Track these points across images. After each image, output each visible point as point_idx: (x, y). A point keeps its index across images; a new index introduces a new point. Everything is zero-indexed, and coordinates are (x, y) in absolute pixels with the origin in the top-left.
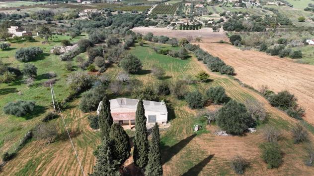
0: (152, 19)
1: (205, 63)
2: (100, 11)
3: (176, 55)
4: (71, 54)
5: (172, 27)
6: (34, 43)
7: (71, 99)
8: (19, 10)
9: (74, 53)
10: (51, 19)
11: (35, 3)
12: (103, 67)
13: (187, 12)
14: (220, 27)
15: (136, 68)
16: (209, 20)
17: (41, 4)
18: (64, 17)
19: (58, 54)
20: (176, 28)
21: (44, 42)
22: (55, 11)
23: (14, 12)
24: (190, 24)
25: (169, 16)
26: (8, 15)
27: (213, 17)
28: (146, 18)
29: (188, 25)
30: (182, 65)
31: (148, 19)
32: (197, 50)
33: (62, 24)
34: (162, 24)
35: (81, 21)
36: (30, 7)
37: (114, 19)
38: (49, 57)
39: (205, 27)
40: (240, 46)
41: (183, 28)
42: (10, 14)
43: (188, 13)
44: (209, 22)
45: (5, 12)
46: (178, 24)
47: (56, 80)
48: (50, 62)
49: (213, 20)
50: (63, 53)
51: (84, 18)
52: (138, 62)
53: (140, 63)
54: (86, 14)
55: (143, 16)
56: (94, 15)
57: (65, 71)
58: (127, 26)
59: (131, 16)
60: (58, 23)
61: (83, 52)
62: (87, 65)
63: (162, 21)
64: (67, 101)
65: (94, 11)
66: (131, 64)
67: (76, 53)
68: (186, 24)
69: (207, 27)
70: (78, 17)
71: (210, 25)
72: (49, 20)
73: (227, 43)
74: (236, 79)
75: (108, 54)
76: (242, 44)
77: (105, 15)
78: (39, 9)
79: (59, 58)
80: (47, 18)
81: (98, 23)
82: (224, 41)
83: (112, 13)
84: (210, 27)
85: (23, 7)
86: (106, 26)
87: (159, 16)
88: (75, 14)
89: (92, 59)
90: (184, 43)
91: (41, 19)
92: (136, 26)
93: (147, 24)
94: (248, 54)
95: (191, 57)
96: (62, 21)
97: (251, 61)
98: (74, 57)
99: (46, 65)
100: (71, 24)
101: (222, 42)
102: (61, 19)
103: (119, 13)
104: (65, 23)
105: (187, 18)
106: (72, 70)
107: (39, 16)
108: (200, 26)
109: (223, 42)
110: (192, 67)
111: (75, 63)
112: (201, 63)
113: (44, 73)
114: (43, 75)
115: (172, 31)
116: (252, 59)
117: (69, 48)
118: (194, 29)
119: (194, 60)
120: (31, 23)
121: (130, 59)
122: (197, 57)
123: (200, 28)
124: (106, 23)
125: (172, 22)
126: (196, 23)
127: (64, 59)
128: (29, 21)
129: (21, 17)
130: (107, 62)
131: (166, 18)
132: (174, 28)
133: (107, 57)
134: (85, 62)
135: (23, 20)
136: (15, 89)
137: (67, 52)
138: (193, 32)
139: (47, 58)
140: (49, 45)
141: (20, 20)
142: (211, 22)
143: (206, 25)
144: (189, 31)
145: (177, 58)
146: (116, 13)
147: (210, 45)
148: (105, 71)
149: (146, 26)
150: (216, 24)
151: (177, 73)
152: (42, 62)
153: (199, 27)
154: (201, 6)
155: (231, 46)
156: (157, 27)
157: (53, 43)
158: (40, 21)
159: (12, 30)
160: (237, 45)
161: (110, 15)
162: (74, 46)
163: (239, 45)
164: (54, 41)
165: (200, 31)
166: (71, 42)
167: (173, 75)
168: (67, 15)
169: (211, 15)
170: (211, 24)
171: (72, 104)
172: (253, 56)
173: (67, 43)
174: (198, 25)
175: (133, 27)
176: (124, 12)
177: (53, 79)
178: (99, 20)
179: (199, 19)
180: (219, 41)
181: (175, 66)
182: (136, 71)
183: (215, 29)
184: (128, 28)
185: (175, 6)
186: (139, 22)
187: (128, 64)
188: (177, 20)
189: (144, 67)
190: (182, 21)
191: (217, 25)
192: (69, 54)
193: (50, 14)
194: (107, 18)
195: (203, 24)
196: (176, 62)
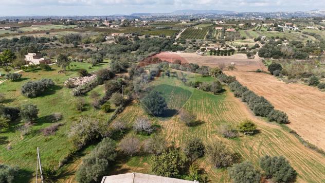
0: (180, 44)
1: (244, 101)
2: (127, 35)
3: (208, 89)
4: (86, 87)
5: (201, 53)
6: (50, 72)
7: (70, 160)
8: (48, 33)
9: (90, 86)
10: (78, 42)
11: (65, 27)
12: (121, 106)
13: (218, 36)
14: (255, 53)
15: (159, 110)
16: (243, 46)
17: (71, 28)
18: (92, 41)
19: (71, 87)
20: (206, 54)
21: (60, 72)
22: (83, 34)
23: (43, 35)
24: (222, 49)
25: (198, 41)
26: (37, 39)
27: (247, 42)
28: (174, 42)
29: (219, 51)
30: (216, 103)
31: (176, 43)
32: (234, 83)
33: (88, 47)
34: (190, 49)
35: (107, 45)
36: (60, 30)
37: (140, 44)
38: (60, 91)
39: (238, 53)
40: (281, 77)
41: (213, 53)
42: (39, 37)
43: (219, 38)
45: (34, 36)
46: (208, 49)
47: (60, 125)
48: (60, 98)
49: (246, 46)
50: (78, 86)
51: (110, 42)
52: (162, 103)
53: (164, 104)
54: (113, 38)
55: (171, 41)
56: (121, 39)
57: (74, 112)
58: (154, 51)
59: (158, 41)
60: (84, 47)
61: (101, 84)
62: (102, 102)
63: (191, 46)
64: (64, 163)
65: (121, 35)
66: (153, 105)
67: (93, 86)
68: (217, 49)
69: (241, 53)
70: (105, 40)
71: (243, 51)
72: (77, 44)
73: (265, 72)
74: (292, 132)
75: (128, 88)
76: (284, 75)
77: (132, 39)
78: (68, 33)
79: (72, 92)
80: (75, 41)
81: (124, 47)
82: (261, 70)
83: (139, 37)
84: (243, 53)
85: (53, 30)
86: (132, 51)
87: (188, 40)
88: (102, 38)
89: (109, 95)
90: (216, 73)
91: (68, 43)
92: (163, 51)
93: (175, 49)
94: (295, 89)
95: (225, 90)
96: (89, 44)
97: (303, 99)
98: (89, 91)
99: (54, 103)
100: (98, 48)
101: (259, 71)
102: (88, 43)
103: (146, 37)
104: (92, 47)
105: (218, 43)
106: (84, 110)
107: (67, 40)
108: (232, 51)
110: (228, 106)
111: (88, 99)
112: (238, 100)
113: (49, 114)
114: (46, 117)
115: (202, 57)
116: (302, 96)
117: (86, 79)
118: (226, 55)
119: (230, 95)
120: (59, 47)
121: (152, 99)
122: (233, 91)
123: (233, 54)
124: (132, 47)
125: (202, 47)
126: (228, 49)
127: (77, 95)
128: (57, 45)
129: (49, 40)
130: (126, 97)
131: (195, 43)
132: (203, 54)
133: (127, 92)
134: (101, 98)
135: (51, 44)
136: (6, 138)
137: (82, 85)
138: (225, 59)
139: (58, 92)
140: (64, 74)
141: (48, 43)
143: (239, 50)
144: (220, 57)
145: (209, 92)
146: (143, 37)
147: (245, 74)
148: (122, 111)
149: (174, 51)
150: (250, 50)
151: (210, 115)
152: (51, 97)
153: (231, 53)
154: (233, 30)
155: (271, 76)
156: (186, 52)
157: (70, 72)
158: (66, 45)
159: (30, 57)
160: (277, 75)
161: (137, 39)
162: (92, 77)
163: (280, 75)
164: (72, 70)
165: (232, 57)
166: (89, 72)
167: (206, 120)
168: (94, 38)
169: (245, 40)
170: (244, 49)
171: (70, 168)
172: (302, 91)
173: (84, 73)
174: (230, 51)
175: (160, 51)
176: (152, 36)
177: (56, 124)
178: (126, 44)
179: (231, 44)
180: (256, 70)
181: (208, 104)
182: (160, 113)
183: (249, 55)
185: (205, 29)
186: (167, 46)
187: (150, 105)
188: (207, 45)
189: (170, 106)
190: (213, 46)
191: (252, 51)
192: (83, 88)
193: (78, 38)
194: (133, 42)
195: (236, 49)
196: (208, 98)
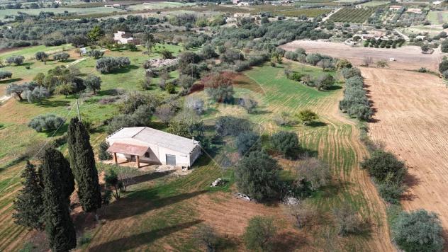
0: (325, 29)
2: (253, 17)
3: (313, 83)
4: (163, 69)
5: (352, 43)
8: (159, 13)
9: (169, 68)
10: (192, 25)
11: (183, 5)
12: (188, 89)
13: (385, 19)
14: (436, 46)
16: (420, 34)
18: (208, 24)
20: (360, 44)
21: (144, 53)
22: (199, 15)
23: (153, 15)
24: (386, 38)
25: (353, 26)
26: (145, 19)
27: (429, 29)
28: (316, 27)
29: (380, 41)
31: (318, 28)
33: (202, 31)
34: (338, 36)
35: (225, 29)
36: (175, 9)
37: (269, 28)
38: (135, 71)
39: (410, 45)
41: (370, 44)
42: (147, 17)
43: (388, 22)
44: (418, 37)
45: (143, 15)
46: (364, 37)
49: (426, 34)
50: (154, 67)
51: (230, 25)
54: (236, 19)
55: (311, 25)
56: (244, 21)
58: (284, 38)
59: (294, 24)
60: (198, 31)
63: (340, 33)
65: (247, 15)
67: (172, 68)
68: (377, 39)
69: (413, 45)
70: (224, 23)
71: (418, 42)
72: (190, 26)
73: (432, 73)
77: (260, 21)
80: (188, 23)
81: (246, 32)
82: (427, 69)
83: (270, 19)
84: (418, 45)
85: (167, 9)
86: (255, 37)
87: (337, 24)
88: (221, 20)
90: (342, 67)
91: (180, 25)
92: (298, 39)
93: (314, 37)
95: (339, 88)
96: (204, 28)
99: (123, 80)
100: (214, 32)
101: (422, 71)
102: (204, 25)
103: (279, 19)
104: (207, 31)
105: (384, 29)
107: (179, 21)
108: (401, 42)
109: (424, 71)
115: (351, 48)
117: (168, 62)
118: (389, 47)
120: (168, 30)
123: (400, 46)
124: (256, 33)
125: (355, 35)
126: (396, 38)
127: (149, 75)
128: (166, 27)
129: (158, 21)
131: (348, 28)
132: (355, 44)
135: (160, 26)
138: (385, 53)
139: (132, 71)
141: (157, 25)
142: (422, 37)
143: (411, 41)
144: (380, 49)
145: (314, 88)
146: (276, 19)
147: (398, 74)
149: (313, 39)
150: (430, 41)
153: (398, 44)
154: (418, 11)
155: (438, 78)
156: (330, 41)
157: (155, 54)
158: (177, 28)
161: (266, 21)
162: (175, 59)
164: (159, 53)
165: (398, 50)
166: (173, 55)
168: (211, 20)
169: (428, 26)
170: (421, 40)
173: (168, 56)
174: (397, 42)
175: (293, 39)
176: (288, 18)
178: (250, 28)
179: (403, 32)
180: (419, 68)
183: (425, 49)
184: (285, 40)
185: (371, 10)
186: (304, 32)
188: (365, 32)
190: (375, 34)
191: (432, 43)
193: (192, 19)
194: (260, 25)
195: (408, 39)
